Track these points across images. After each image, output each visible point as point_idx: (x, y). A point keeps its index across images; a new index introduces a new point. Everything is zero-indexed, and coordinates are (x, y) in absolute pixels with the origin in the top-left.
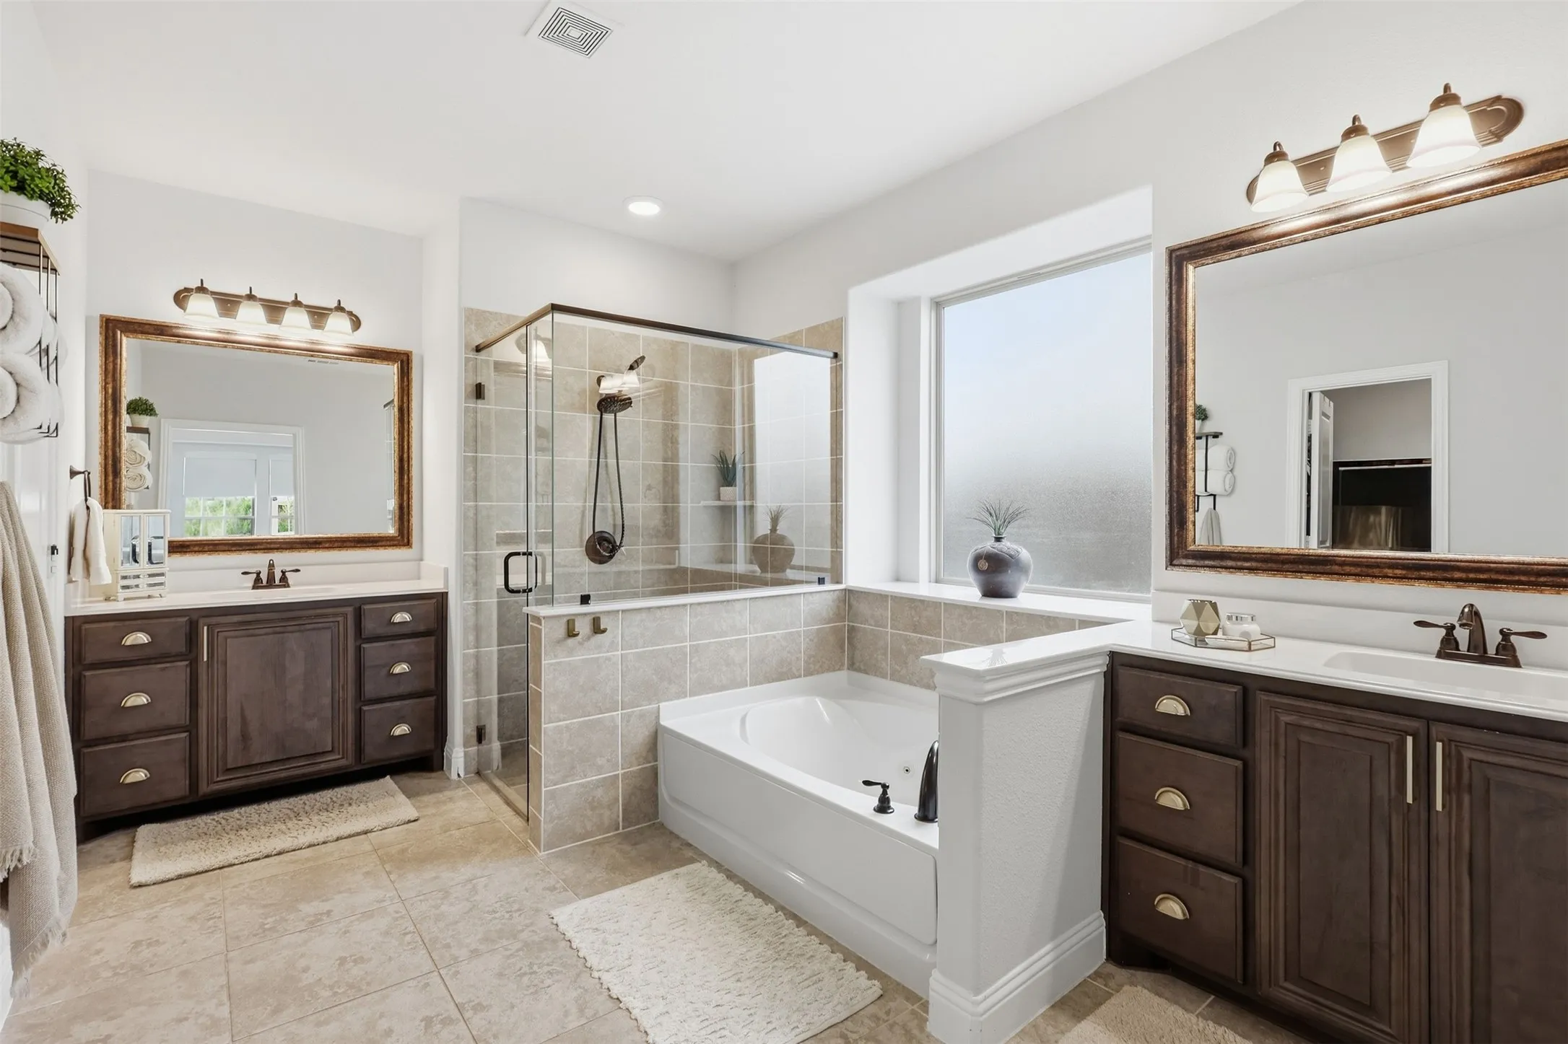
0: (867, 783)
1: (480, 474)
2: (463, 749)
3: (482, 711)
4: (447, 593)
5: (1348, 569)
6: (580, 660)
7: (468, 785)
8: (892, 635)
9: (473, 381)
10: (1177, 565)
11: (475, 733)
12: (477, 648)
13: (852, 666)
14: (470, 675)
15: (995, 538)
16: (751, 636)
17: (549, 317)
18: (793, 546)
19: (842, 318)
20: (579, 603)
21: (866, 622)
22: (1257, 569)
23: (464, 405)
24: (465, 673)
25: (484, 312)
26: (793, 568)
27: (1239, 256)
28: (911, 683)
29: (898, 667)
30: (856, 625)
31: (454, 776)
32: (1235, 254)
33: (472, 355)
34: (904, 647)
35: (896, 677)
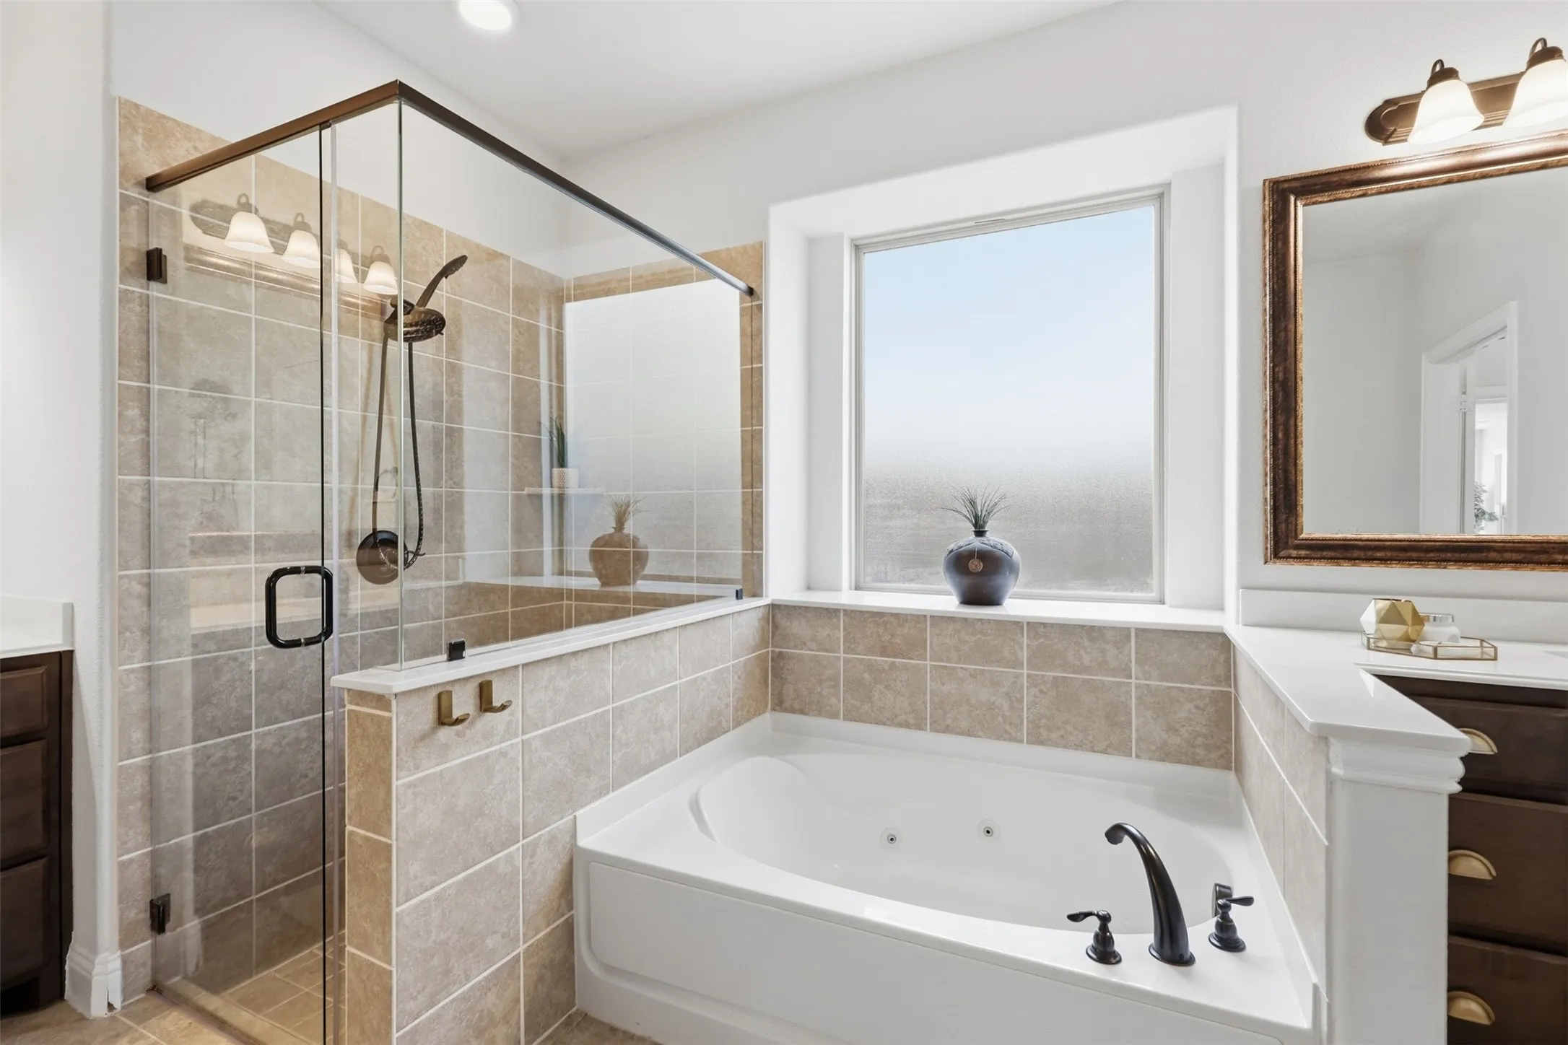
0: (1074, 918)
1: (155, 424)
2: (119, 953)
3: (163, 871)
4: (71, 653)
5: (1508, 556)
6: (458, 765)
7: (139, 1023)
8: (846, 661)
9: (139, 242)
10: (1284, 558)
11: (146, 916)
12: (150, 752)
13: (780, 704)
14: (135, 807)
15: (975, 531)
16: (681, 681)
17: (391, 109)
18: (647, 548)
19: (762, 242)
20: (445, 657)
21: (804, 645)
22: (1391, 559)
23: (118, 285)
24: (121, 805)
25: (164, 117)
26: (645, 578)
27: (1364, 195)
28: (878, 722)
29: (855, 703)
30: (784, 650)
31: (98, 1010)
32: (1360, 193)
33: (137, 193)
34: (866, 675)
35: (853, 716)
